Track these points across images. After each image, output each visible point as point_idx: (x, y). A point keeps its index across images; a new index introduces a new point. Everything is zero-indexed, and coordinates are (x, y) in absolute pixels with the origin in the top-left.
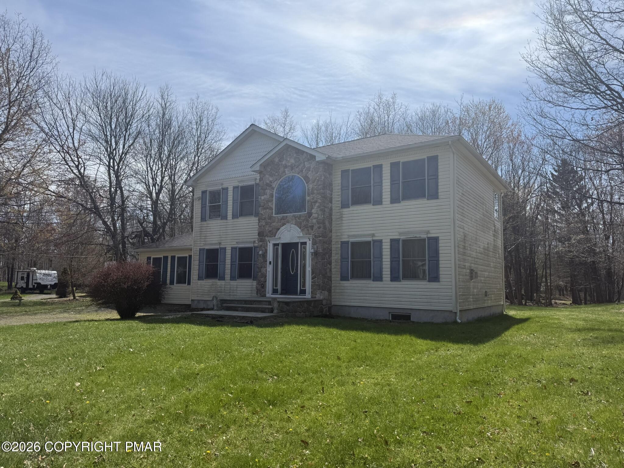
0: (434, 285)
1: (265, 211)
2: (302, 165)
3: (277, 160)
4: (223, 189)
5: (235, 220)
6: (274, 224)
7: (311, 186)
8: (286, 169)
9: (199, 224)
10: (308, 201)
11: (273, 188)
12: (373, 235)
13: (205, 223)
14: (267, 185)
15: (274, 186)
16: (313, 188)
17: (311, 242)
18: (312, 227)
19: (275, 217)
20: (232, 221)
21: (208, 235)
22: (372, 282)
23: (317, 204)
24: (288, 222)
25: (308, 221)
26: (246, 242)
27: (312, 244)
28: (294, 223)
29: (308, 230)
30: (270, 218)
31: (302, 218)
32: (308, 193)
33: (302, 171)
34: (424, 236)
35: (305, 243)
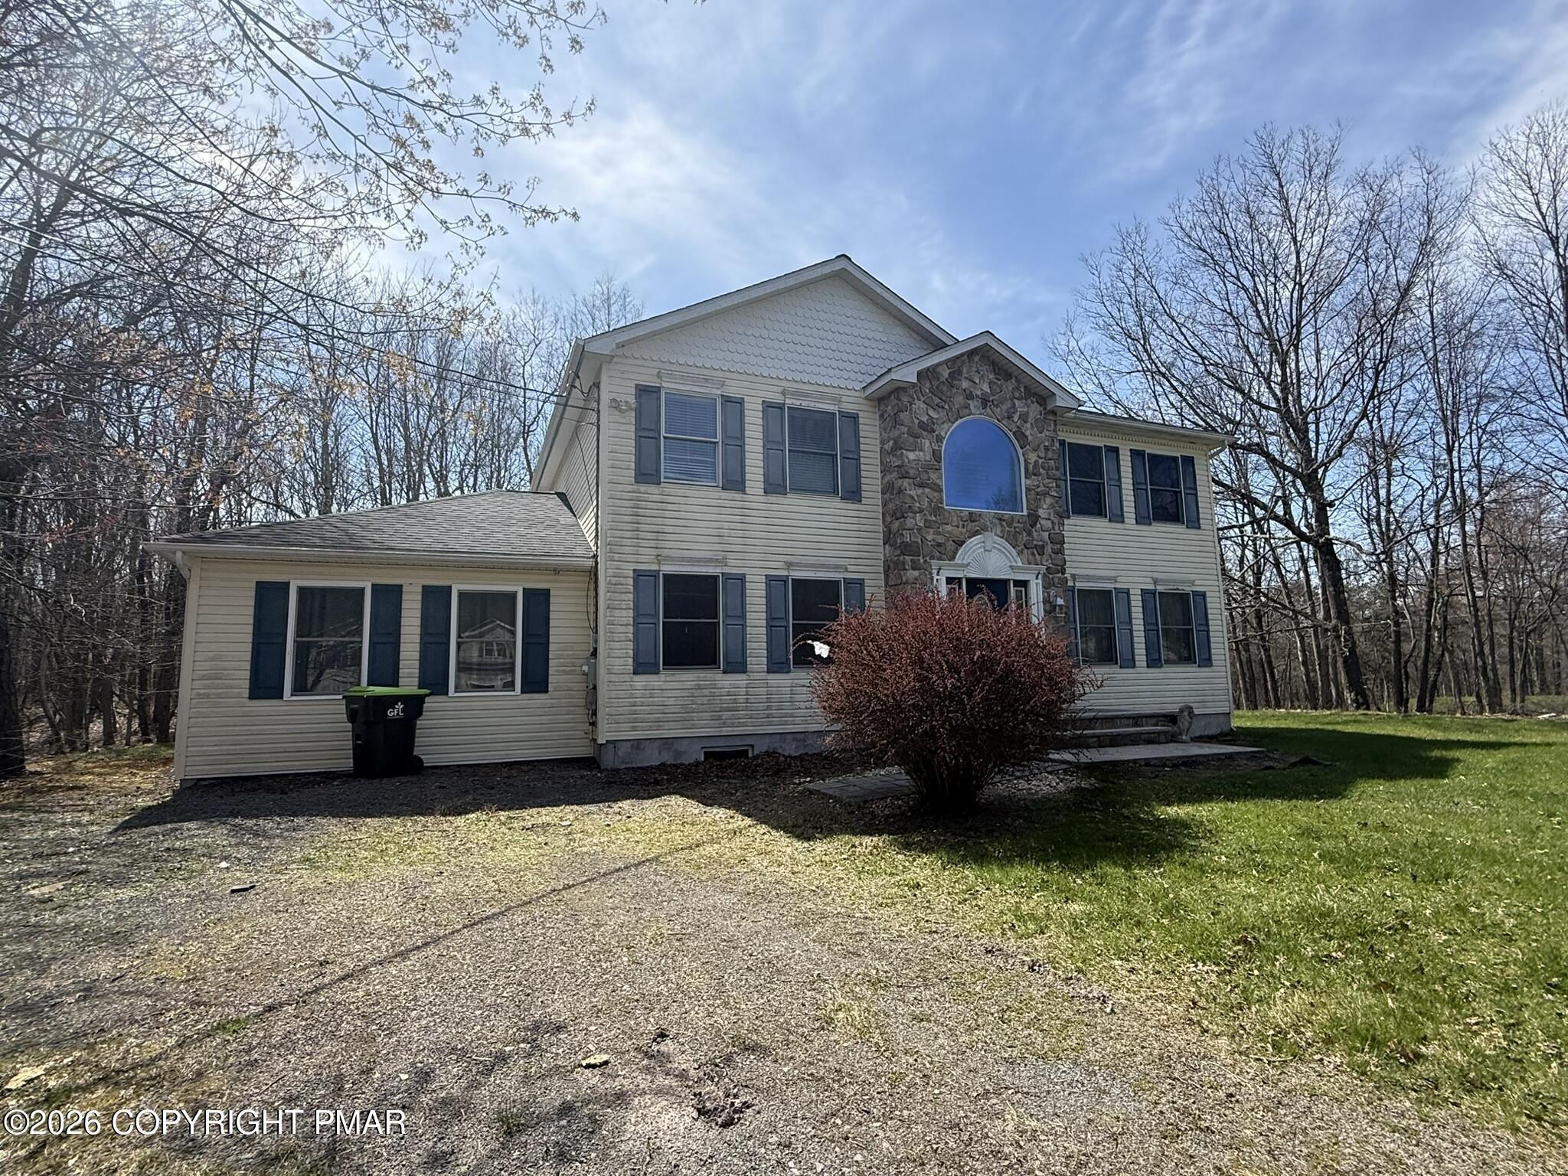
0: (1205, 672)
1: (920, 491)
2: (1009, 404)
3: (945, 373)
4: (727, 400)
5: (774, 498)
6: (949, 528)
7: (1033, 457)
8: (970, 402)
9: (630, 488)
10: (1028, 489)
11: (939, 439)
12: (1115, 579)
13: (652, 488)
14: (922, 426)
15: (943, 434)
16: (1036, 461)
17: (1040, 581)
18: (1041, 549)
19: (949, 512)
20: (763, 499)
21: (667, 529)
22: (1119, 670)
23: (1049, 500)
24: (984, 529)
25: (1029, 534)
26: (823, 566)
27: (1044, 587)
28: (998, 532)
29: (1033, 554)
30: (938, 510)
31: (1015, 525)
32: (1026, 469)
33: (1009, 418)
34: (1188, 589)
35: (1024, 584)
